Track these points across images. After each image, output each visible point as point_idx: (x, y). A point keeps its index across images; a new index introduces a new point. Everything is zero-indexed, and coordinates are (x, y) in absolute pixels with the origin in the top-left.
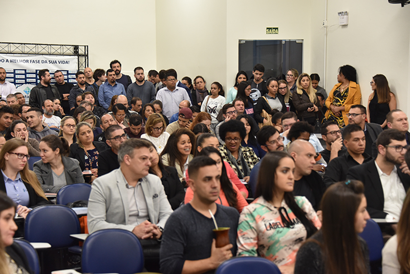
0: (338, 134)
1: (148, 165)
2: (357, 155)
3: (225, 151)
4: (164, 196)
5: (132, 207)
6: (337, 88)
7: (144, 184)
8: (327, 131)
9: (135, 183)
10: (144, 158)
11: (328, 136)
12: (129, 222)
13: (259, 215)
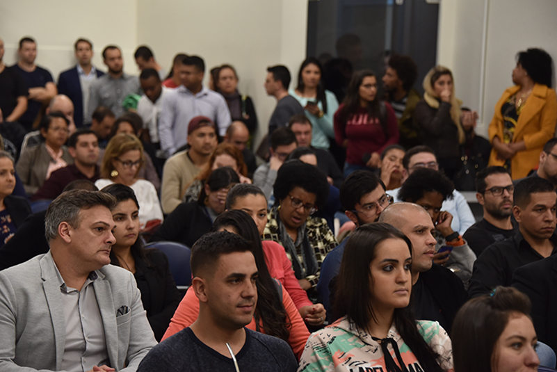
0: (506, 193)
1: (109, 242)
2: (540, 241)
3: (274, 223)
4: (141, 312)
5: (71, 332)
6: (510, 97)
7: (99, 284)
8: (485, 185)
9: (81, 282)
10: (101, 228)
11: (486, 195)
12: (64, 364)
13: (339, 350)
